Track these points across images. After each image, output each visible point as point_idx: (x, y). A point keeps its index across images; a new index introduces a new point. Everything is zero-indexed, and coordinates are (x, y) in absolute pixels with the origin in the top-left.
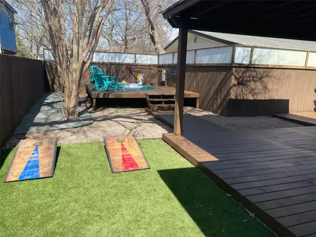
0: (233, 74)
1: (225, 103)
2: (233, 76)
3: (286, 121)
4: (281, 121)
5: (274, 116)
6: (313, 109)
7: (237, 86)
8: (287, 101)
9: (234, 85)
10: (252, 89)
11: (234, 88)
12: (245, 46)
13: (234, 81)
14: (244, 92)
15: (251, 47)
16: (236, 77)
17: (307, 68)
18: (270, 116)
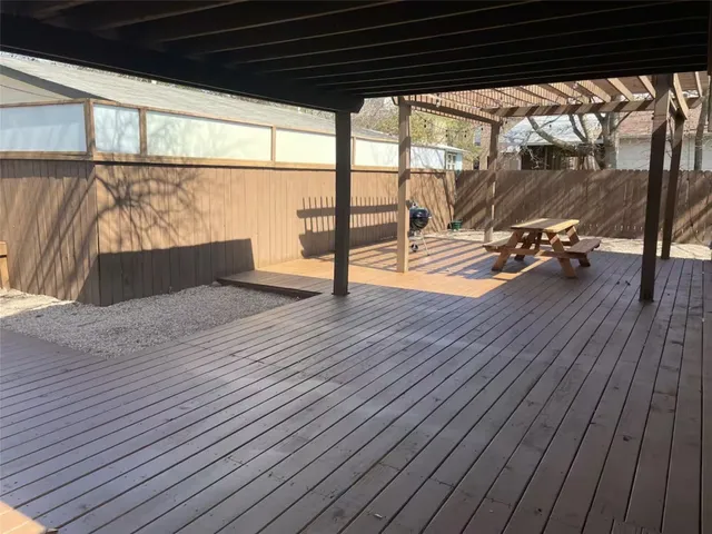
0: (96, 177)
1: (86, 262)
2: (98, 183)
3: (251, 293)
4: (241, 293)
5: (224, 283)
6: (300, 254)
7: (117, 210)
8: (248, 242)
9: (107, 209)
10: (158, 213)
11: (108, 216)
12: (120, 106)
13: (102, 196)
14: (138, 223)
15: (139, 110)
16: (106, 185)
17: (277, 166)
18: (215, 283)
